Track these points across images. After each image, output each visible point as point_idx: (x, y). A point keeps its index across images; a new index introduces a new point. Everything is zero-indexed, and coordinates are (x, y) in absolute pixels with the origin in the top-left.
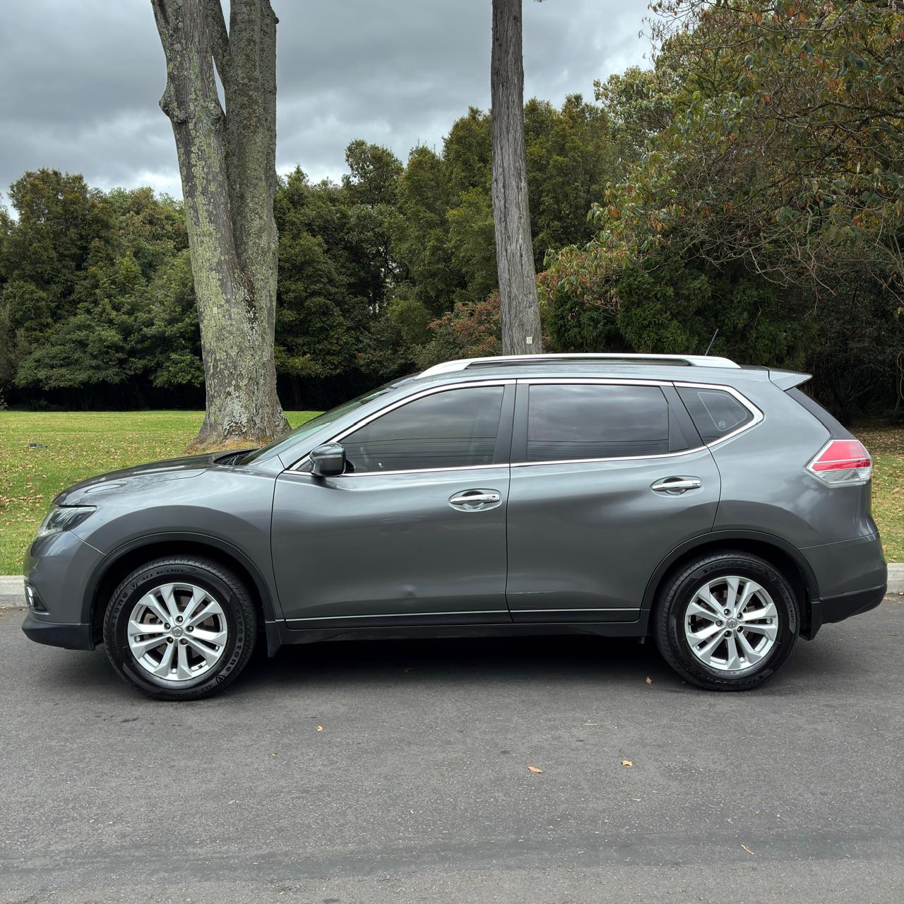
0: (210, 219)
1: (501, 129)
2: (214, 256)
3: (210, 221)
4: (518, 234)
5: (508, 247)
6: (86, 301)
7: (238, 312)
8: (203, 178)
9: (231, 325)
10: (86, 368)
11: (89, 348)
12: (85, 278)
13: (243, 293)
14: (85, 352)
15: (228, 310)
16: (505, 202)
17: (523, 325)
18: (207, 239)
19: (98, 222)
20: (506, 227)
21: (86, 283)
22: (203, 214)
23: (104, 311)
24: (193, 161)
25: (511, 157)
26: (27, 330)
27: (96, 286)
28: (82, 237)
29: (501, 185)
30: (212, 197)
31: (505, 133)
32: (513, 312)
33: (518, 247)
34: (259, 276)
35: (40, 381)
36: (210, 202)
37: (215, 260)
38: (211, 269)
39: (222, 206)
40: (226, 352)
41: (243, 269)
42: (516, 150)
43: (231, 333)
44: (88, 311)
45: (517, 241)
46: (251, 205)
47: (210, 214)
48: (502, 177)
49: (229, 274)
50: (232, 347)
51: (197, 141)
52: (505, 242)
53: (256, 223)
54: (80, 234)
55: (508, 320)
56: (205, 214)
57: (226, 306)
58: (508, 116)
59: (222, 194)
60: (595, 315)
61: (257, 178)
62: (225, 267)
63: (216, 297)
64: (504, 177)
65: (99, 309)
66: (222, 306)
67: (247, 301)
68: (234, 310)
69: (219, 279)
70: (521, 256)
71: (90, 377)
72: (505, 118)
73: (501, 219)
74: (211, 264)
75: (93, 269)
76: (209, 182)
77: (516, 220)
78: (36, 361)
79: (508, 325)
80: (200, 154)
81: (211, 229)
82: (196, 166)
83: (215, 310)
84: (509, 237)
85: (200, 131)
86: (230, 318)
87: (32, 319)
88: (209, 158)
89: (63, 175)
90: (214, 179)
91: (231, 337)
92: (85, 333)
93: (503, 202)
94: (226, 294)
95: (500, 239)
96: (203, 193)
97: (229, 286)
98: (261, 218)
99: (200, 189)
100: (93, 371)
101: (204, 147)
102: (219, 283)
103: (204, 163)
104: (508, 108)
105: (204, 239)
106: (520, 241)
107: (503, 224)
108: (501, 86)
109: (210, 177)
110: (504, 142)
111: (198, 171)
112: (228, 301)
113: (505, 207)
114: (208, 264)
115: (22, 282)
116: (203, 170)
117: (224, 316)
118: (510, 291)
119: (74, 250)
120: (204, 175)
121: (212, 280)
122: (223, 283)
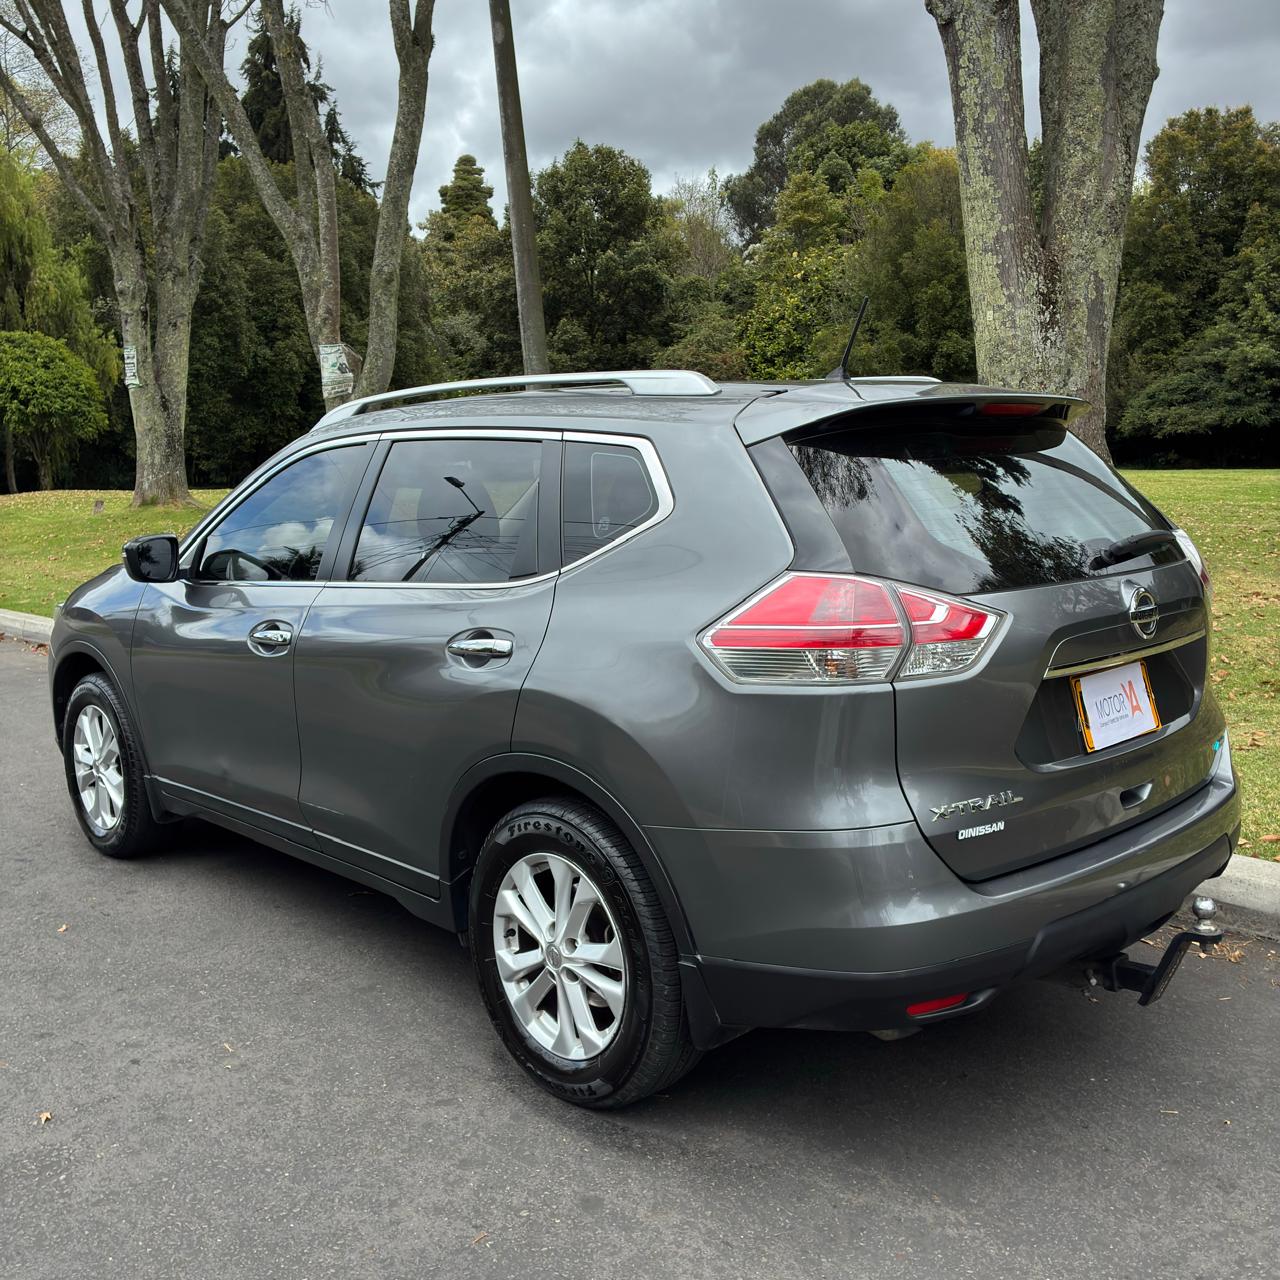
0: (985, 169)
2: (989, 228)
3: (986, 172)
6: (1233, 301)
7: (1027, 314)
8: (976, 104)
9: (1014, 336)
10: (1219, 403)
11: (1226, 376)
12: (1237, 265)
13: (1036, 282)
14: (1222, 380)
15: (1010, 313)
18: (980, 203)
19: (1263, 174)
21: (1233, 274)
22: (975, 162)
23: (1256, 314)
24: (962, 83)
26: (1146, 352)
27: (1249, 278)
28: (1237, 205)
30: (990, 133)
35: (1151, 425)
36: (985, 141)
37: (992, 234)
38: (986, 251)
39: (1006, 145)
40: (1003, 380)
41: (1044, 243)
43: (1013, 349)
44: (1234, 317)
46: (1070, 132)
47: (985, 160)
49: (1014, 254)
50: (1013, 373)
51: (967, 47)
53: (1077, 160)
54: (1234, 200)
56: (978, 162)
57: (1008, 307)
59: (1007, 125)
61: (1083, 83)
62: (1007, 244)
63: (992, 293)
65: (1248, 313)
66: (1001, 307)
67: (1042, 294)
68: (1020, 312)
69: (998, 265)
71: (1222, 418)
74: (985, 243)
75: (1246, 251)
76: (984, 108)
78: (1149, 398)
80: (971, 66)
81: (987, 185)
82: (965, 88)
83: (990, 315)
85: (972, 29)
86: (1014, 326)
87: (1154, 336)
88: (986, 69)
89: (1223, 113)
90: (994, 102)
91: (1014, 356)
92: (1223, 350)
94: (1008, 289)
96: (974, 131)
97: (1014, 275)
98: (1085, 150)
99: (971, 123)
100: (1227, 407)
101: (979, 54)
102: (997, 271)
103: (977, 80)
105: (975, 203)
109: (987, 100)
111: (969, 96)
112: (1011, 298)
114: (981, 244)
115: (1145, 283)
116: (976, 89)
117: (1004, 324)
119: (1224, 225)
120: (976, 100)
121: (986, 268)
122: (1003, 271)
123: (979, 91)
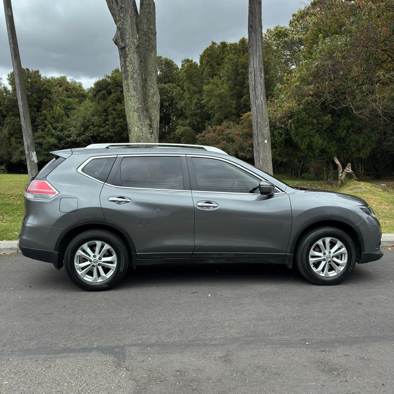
0: (134, 89)
1: (253, 51)
2: (136, 105)
3: (134, 90)
4: (261, 96)
5: (257, 102)
6: (41, 125)
7: (145, 129)
8: (132, 72)
9: (143, 135)
10: (43, 155)
11: (44, 147)
12: (41, 116)
13: (147, 121)
14: (42, 148)
15: (141, 129)
16: (255, 82)
17: (263, 135)
18: (133, 98)
19: (46, 90)
20: (255, 93)
21: (41, 118)
22: (131, 87)
23: (49, 130)
25: (258, 63)
26: (16, 138)
27: (46, 119)
28: (39, 98)
29: (253, 75)
30: (135, 80)
31: (255, 53)
32: (259, 129)
33: (261, 101)
34: (153, 114)
35: (23, 160)
36: (134, 82)
37: (136, 107)
38: (134, 111)
39: (139, 84)
41: (147, 111)
42: (259, 60)
44: (43, 130)
45: (260, 99)
46: (149, 83)
47: (134, 87)
48: (253, 71)
49: (142, 113)
51: (129, 56)
52: (255, 100)
53: (152, 91)
54: (38, 96)
55: (256, 133)
56: (132, 87)
57: (141, 127)
58: (256, 45)
59: (139, 79)
60: (280, 131)
61: (152, 72)
62: (140, 110)
63: (137, 123)
64: (254, 72)
65: (46, 129)
66: (139, 127)
67: (149, 125)
69: (138, 116)
70: (262, 105)
71: (44, 159)
72: (255, 46)
73: (253, 89)
74: (135, 109)
75: (44, 112)
76: (134, 73)
77: (260, 90)
78: (20, 152)
79: (256, 135)
80: (130, 61)
81: (135, 94)
82: (128, 66)
83: (136, 128)
84: (257, 98)
85: (131, 52)
86: (142, 132)
87: (17, 133)
88: (134, 63)
90: (136, 72)
91: (143, 140)
92: (41, 140)
93: (254, 82)
94: (140, 122)
95: (253, 98)
96: (131, 78)
97: (142, 119)
98: (154, 89)
99: (130, 76)
100: (46, 156)
101: (132, 59)
102: (138, 117)
103: (132, 65)
104: (256, 42)
105: (131, 98)
106: (262, 99)
107: (254, 92)
108: (253, 32)
109: (134, 71)
110: (255, 56)
111: (129, 69)
112: (141, 125)
113: (255, 84)
114: (133, 109)
115: (14, 117)
117: (140, 131)
118: (257, 121)
119: (36, 103)
120: (132, 70)
121: (135, 116)
122: (139, 118)
123: (132, 68)
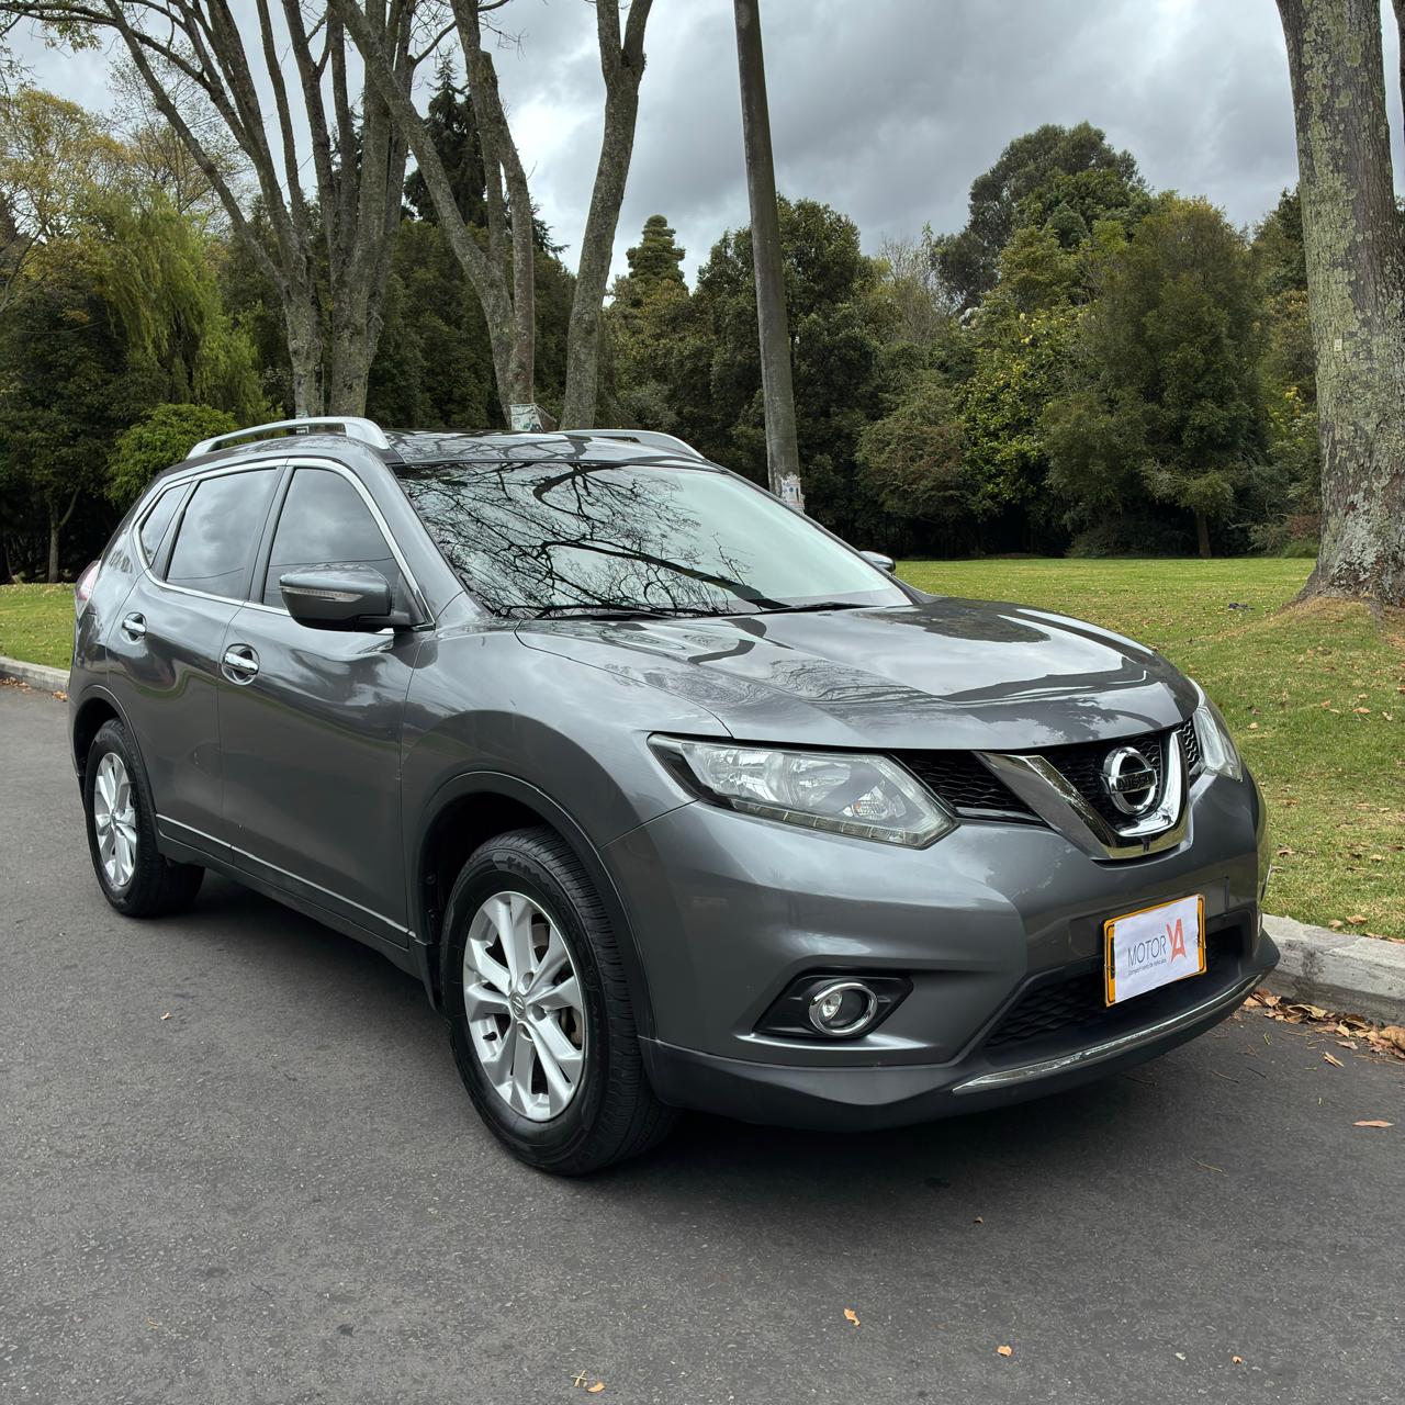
0: (1336, 165)
2: (1340, 237)
3: (1337, 169)
7: (1386, 341)
8: (1324, 86)
9: (1370, 370)
15: (1364, 341)
18: (1328, 207)
24: (1306, 61)
30: (1342, 120)
36: (1336, 131)
37: (1344, 244)
38: (1334, 265)
39: (1364, 135)
40: (1354, 424)
43: (1367, 386)
47: (1335, 154)
49: (1373, 269)
50: (1368, 415)
51: (1313, 18)
56: (1326, 157)
57: (1363, 334)
59: (1364, 110)
62: (1363, 255)
63: (1342, 317)
66: (1353, 335)
68: (1379, 340)
69: (1350, 283)
74: (1334, 255)
76: (1335, 91)
80: (1319, 40)
81: (1338, 184)
82: (1311, 66)
83: (1338, 344)
86: (1370, 357)
88: (1339, 43)
90: (1348, 83)
91: (1369, 396)
94: (1362, 311)
96: (1323, 118)
97: (1372, 293)
99: (1317, 109)
101: (1329, 25)
102: (1349, 290)
103: (1326, 56)
105: (1321, 207)
109: (1339, 81)
111: (1315, 77)
112: (1366, 323)
114: (1328, 256)
116: (1325, 67)
117: (1356, 354)
120: (1325, 81)
121: (1334, 287)
122: (1357, 291)
123: (1329, 70)
